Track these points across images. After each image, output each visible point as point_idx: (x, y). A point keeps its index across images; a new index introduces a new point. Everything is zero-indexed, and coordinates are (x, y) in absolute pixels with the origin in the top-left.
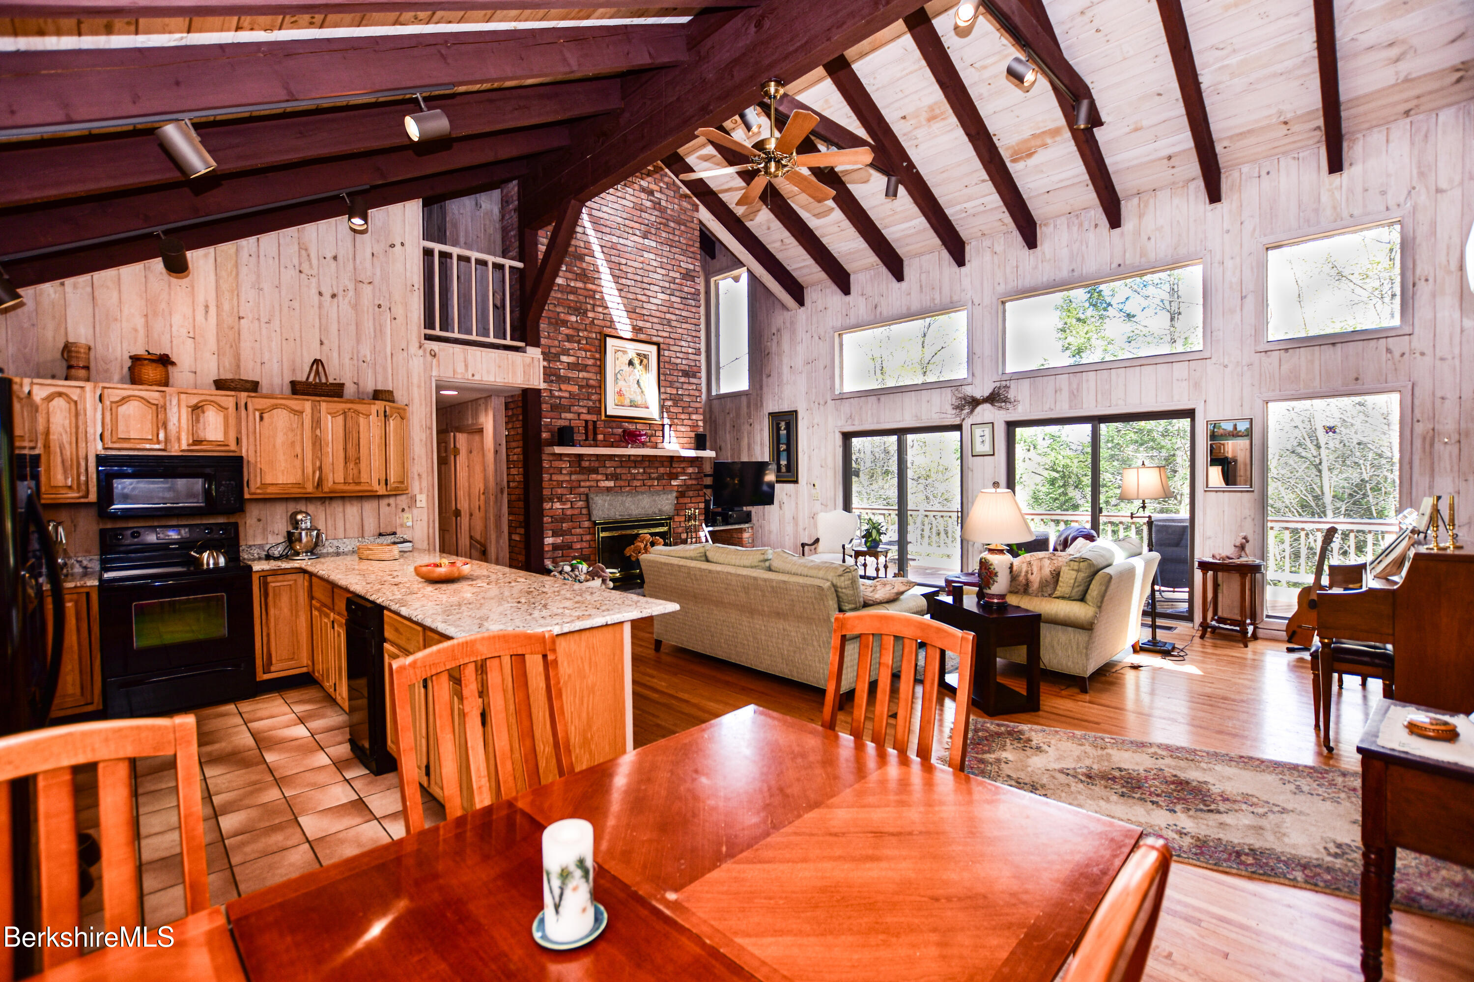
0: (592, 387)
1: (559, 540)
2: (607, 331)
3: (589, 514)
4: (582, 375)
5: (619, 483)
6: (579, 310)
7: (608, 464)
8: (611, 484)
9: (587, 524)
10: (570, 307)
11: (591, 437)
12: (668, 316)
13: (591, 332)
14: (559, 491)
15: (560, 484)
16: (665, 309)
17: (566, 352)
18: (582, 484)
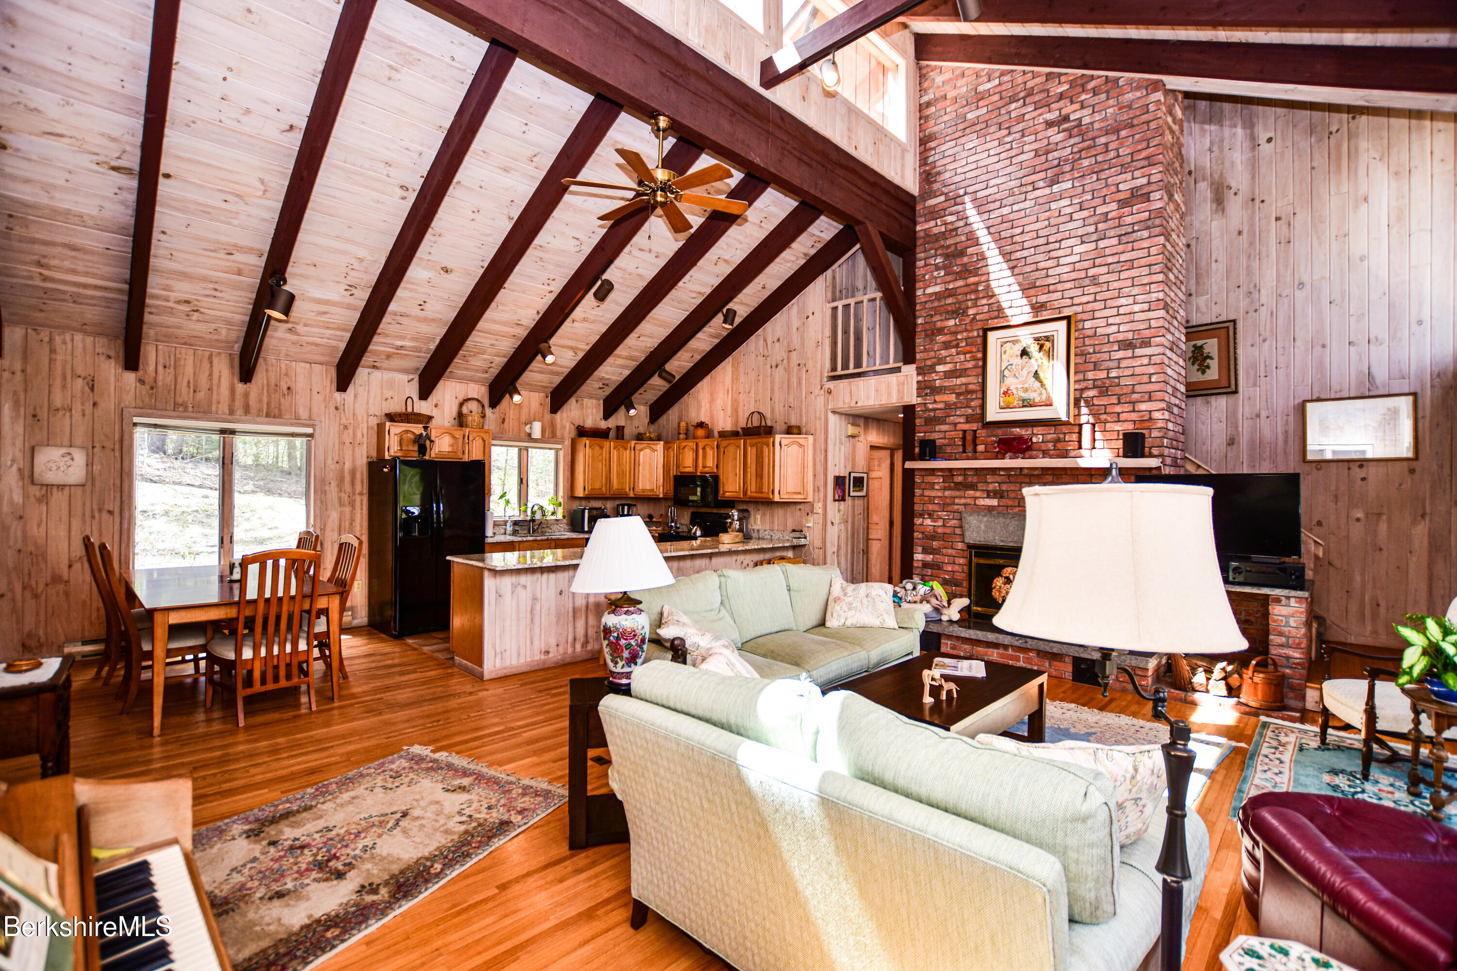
0: (972, 392)
1: (929, 558)
2: (993, 323)
3: (963, 535)
4: (959, 381)
5: (1004, 502)
6: (959, 312)
7: (989, 478)
8: (994, 502)
9: (960, 546)
10: (947, 312)
11: (969, 448)
12: (1091, 272)
13: (972, 330)
14: (931, 507)
15: (931, 500)
16: (1086, 264)
17: (941, 361)
18: (957, 501)
